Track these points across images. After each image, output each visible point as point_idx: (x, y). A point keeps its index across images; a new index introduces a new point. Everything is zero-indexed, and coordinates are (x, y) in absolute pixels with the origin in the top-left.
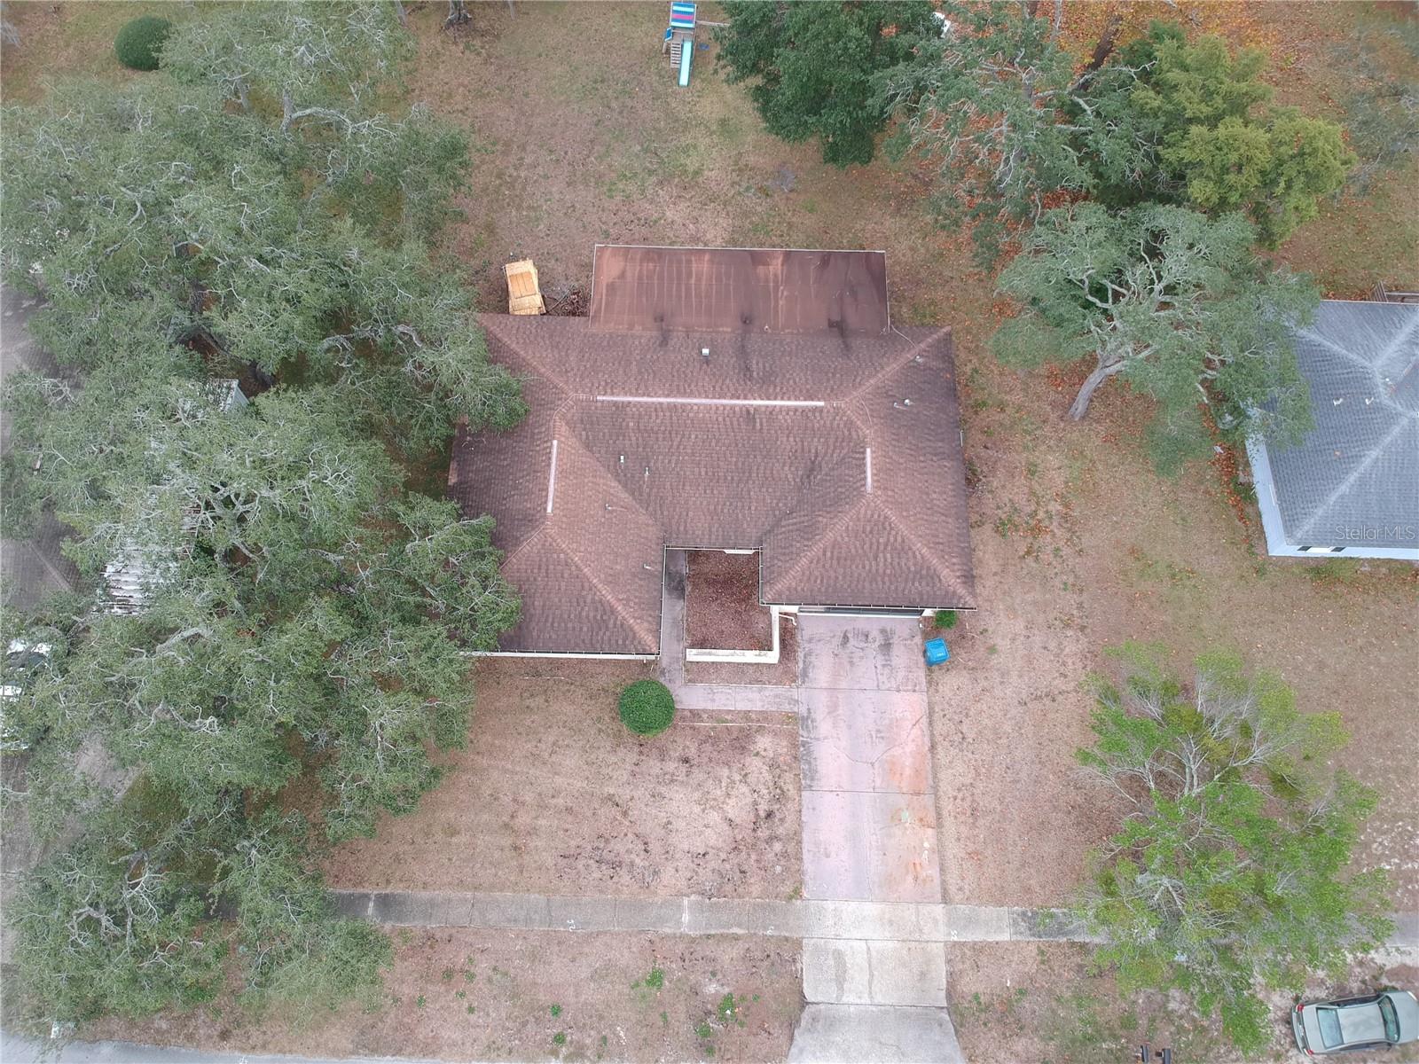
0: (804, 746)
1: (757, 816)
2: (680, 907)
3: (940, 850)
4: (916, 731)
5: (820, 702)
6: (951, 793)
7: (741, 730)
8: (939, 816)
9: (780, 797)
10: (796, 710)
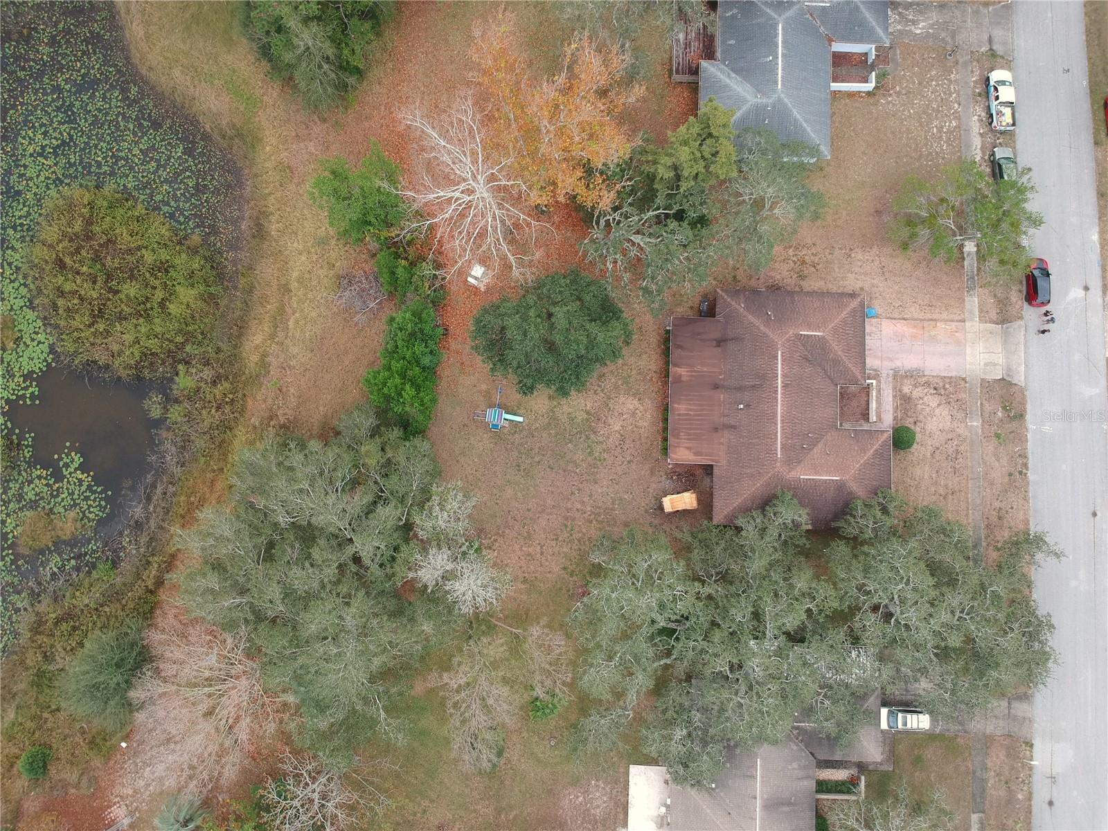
0: (906, 373)
1: (936, 394)
2: (972, 426)
3: (946, 321)
4: (898, 325)
5: (887, 364)
6: (923, 314)
7: (901, 399)
8: (932, 320)
9: (927, 384)
10: (891, 375)
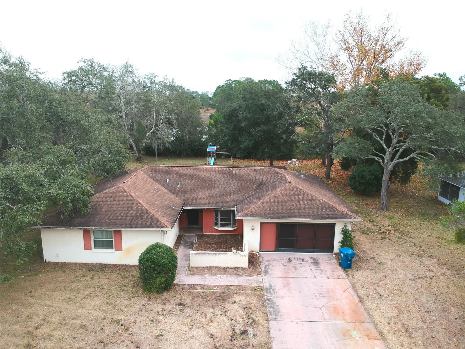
0: (268, 300)
1: (234, 332)
4: (347, 294)
6: (385, 321)
7: (223, 293)
9: (252, 323)
10: (262, 285)
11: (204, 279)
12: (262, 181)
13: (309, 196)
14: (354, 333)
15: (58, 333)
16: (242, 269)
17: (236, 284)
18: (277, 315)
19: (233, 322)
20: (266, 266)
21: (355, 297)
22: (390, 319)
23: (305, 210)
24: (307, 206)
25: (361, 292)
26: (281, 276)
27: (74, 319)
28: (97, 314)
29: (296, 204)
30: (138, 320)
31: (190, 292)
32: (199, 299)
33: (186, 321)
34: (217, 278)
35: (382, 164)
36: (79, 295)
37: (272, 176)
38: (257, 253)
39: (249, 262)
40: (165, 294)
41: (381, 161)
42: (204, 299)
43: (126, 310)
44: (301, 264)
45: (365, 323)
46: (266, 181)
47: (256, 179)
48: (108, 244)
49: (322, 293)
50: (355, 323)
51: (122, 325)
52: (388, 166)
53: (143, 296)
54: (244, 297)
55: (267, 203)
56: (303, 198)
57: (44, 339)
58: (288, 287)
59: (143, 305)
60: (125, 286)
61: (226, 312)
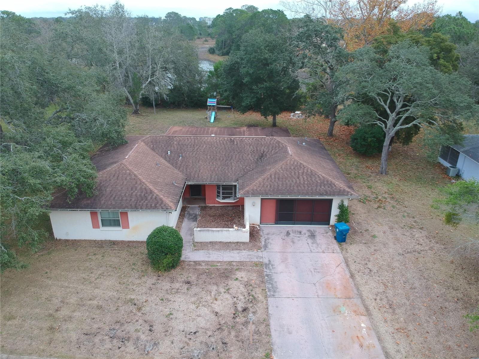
1: (236, 310)
4: (339, 269)
5: (276, 259)
6: (372, 297)
7: (226, 269)
8: (367, 310)
9: (253, 300)
10: (261, 260)
11: (208, 255)
12: (264, 153)
13: (309, 171)
14: (343, 309)
15: (77, 314)
16: (244, 243)
17: (238, 259)
18: (275, 292)
19: (235, 299)
20: (265, 240)
21: (347, 272)
22: (377, 295)
23: (304, 187)
24: (306, 183)
25: (353, 267)
26: (279, 251)
27: (90, 300)
28: (111, 294)
29: (296, 180)
30: (149, 299)
31: (196, 269)
32: (204, 277)
33: (193, 299)
34: (220, 253)
35: (384, 129)
36: (93, 275)
37: (273, 147)
38: (258, 226)
39: (250, 236)
40: (172, 271)
41: (384, 126)
42: (209, 277)
43: (137, 289)
44: (299, 237)
45: (354, 298)
46: (267, 153)
47: (257, 150)
48: (116, 223)
49: (316, 268)
50: (344, 299)
51: (135, 305)
52: (390, 132)
53: (152, 274)
54: (245, 273)
55: (268, 179)
56: (303, 173)
57: (65, 320)
58: (286, 262)
59: (153, 284)
60: (134, 264)
61: (229, 289)
